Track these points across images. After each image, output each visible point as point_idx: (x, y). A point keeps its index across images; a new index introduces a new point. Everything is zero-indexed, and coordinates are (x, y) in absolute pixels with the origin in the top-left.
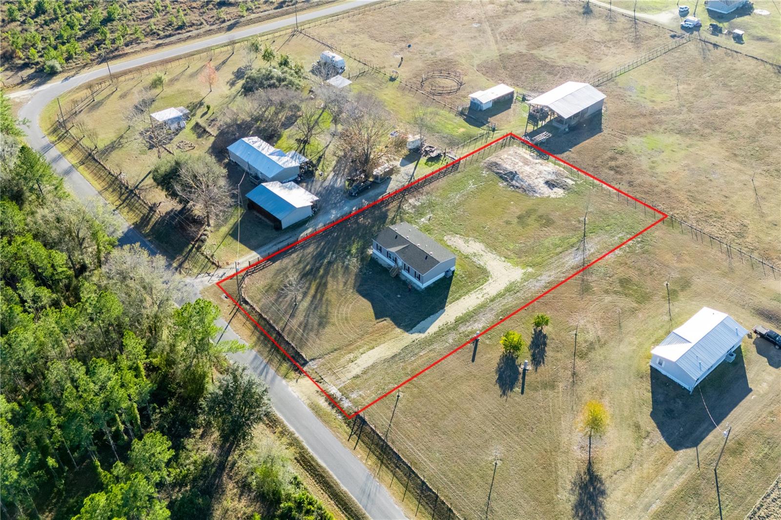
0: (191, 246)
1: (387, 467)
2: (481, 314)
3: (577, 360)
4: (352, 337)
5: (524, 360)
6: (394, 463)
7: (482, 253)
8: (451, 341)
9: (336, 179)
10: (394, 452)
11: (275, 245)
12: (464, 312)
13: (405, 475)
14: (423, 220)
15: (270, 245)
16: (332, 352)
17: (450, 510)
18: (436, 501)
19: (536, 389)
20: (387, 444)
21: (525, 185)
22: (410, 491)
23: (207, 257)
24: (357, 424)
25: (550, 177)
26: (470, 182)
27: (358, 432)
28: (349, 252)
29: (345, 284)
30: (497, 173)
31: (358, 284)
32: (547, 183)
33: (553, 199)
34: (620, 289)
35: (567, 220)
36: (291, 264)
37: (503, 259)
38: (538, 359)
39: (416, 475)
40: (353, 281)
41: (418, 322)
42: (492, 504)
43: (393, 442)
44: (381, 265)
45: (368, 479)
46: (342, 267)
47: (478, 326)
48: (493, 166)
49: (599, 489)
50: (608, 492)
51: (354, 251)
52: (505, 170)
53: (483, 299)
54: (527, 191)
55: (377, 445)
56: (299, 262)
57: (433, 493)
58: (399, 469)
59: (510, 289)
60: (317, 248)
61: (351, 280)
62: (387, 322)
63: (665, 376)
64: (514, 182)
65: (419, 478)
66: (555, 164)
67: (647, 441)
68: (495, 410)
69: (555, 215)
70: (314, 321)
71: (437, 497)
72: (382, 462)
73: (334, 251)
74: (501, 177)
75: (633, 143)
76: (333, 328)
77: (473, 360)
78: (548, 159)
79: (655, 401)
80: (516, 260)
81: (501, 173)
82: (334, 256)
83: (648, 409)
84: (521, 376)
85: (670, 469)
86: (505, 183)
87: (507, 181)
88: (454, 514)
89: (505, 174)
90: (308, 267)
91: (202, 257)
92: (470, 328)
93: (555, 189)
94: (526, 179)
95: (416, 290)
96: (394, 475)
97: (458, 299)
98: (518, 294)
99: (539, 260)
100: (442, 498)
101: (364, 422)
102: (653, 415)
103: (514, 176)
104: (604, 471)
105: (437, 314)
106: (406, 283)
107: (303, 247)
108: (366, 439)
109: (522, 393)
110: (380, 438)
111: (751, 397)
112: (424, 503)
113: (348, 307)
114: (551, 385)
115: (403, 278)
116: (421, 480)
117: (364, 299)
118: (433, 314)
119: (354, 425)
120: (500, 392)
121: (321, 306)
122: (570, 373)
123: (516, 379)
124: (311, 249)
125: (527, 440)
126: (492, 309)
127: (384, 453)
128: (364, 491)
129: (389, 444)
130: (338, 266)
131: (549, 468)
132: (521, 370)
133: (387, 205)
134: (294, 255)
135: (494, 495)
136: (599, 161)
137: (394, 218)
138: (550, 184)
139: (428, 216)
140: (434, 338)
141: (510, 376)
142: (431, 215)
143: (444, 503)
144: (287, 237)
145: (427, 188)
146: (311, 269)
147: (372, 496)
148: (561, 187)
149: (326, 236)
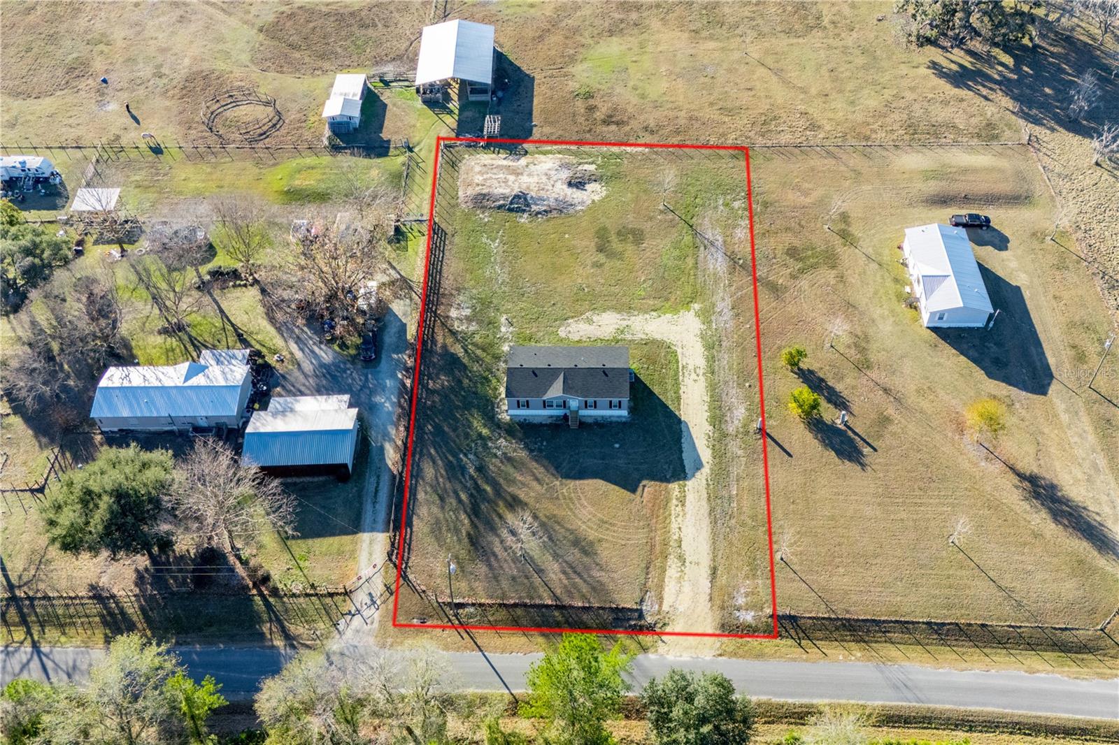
0: (257, 598)
1: (876, 642)
2: (724, 396)
3: (868, 373)
4: (640, 537)
5: (829, 414)
6: (877, 632)
7: (625, 323)
8: (740, 452)
9: (313, 352)
10: (863, 620)
11: (374, 503)
12: (707, 408)
13: (902, 632)
14: (503, 329)
15: (368, 507)
16: (647, 574)
17: (983, 625)
18: (961, 629)
19: (880, 436)
20: (845, 619)
21: (552, 203)
22: (927, 644)
23: (307, 595)
24: (789, 626)
25: (565, 174)
26: (484, 240)
27: (801, 635)
28: (480, 435)
29: (537, 479)
30: (500, 207)
31: (552, 470)
32: (570, 184)
33: (602, 201)
34: (800, 265)
35: (651, 219)
36: (435, 510)
37: (654, 314)
38: (839, 402)
39: (913, 623)
40: (542, 470)
41: (681, 460)
42: (1002, 584)
43: (848, 612)
44: (541, 425)
45: (882, 672)
46: (502, 462)
47: (739, 413)
48: (481, 201)
49: (1047, 485)
50: (1055, 482)
51: (485, 432)
52: (505, 198)
53: (702, 378)
54: (561, 209)
55: (837, 629)
56: (442, 499)
57: (949, 624)
58: (889, 632)
59: (712, 346)
60: (434, 462)
61: (539, 470)
62: (649, 488)
63: (949, 328)
64: (534, 208)
65: (919, 623)
66: (545, 153)
67: (1017, 405)
68: (880, 490)
69: (631, 221)
70: (574, 555)
71: (957, 624)
72: (865, 642)
73: (462, 451)
74: (511, 210)
75: (583, 74)
76: (605, 545)
77: (790, 455)
78: (526, 152)
79: (974, 361)
80: (667, 306)
81: (504, 205)
82: (471, 457)
83: (979, 374)
84: (850, 433)
85: (1065, 418)
86: (526, 215)
87: (524, 211)
88: (991, 626)
89: (511, 203)
90: (463, 496)
91: (301, 600)
92: (736, 422)
93: (587, 187)
94: (542, 194)
95: (624, 423)
96: (892, 643)
97: (679, 398)
98: (724, 344)
99: (688, 289)
100: (963, 621)
101: (792, 619)
102: (990, 375)
103: (526, 199)
104: (1028, 465)
105: (685, 434)
106: (602, 426)
107: (417, 475)
108: (819, 634)
109: (875, 450)
110: (829, 619)
111: (1027, 294)
112: (954, 643)
113: (585, 507)
114: (884, 421)
115: (590, 421)
116: (923, 623)
117: (586, 482)
118: (680, 438)
119: (786, 631)
120: (859, 468)
121: (554, 530)
122: (881, 392)
123: (851, 441)
124: (429, 471)
125: (943, 493)
126: (726, 382)
127: (855, 630)
128: (896, 687)
129: (848, 616)
130: (493, 465)
131: (994, 506)
132: (842, 427)
133: (434, 342)
134: (421, 496)
135: (991, 574)
136: (581, 120)
137: (466, 351)
138: (577, 183)
139: (503, 319)
140: (720, 463)
141: (842, 442)
142: (505, 317)
143: (970, 625)
144: (373, 479)
145: (447, 283)
146: (471, 495)
147: (909, 684)
148: (590, 181)
149: (420, 438)
